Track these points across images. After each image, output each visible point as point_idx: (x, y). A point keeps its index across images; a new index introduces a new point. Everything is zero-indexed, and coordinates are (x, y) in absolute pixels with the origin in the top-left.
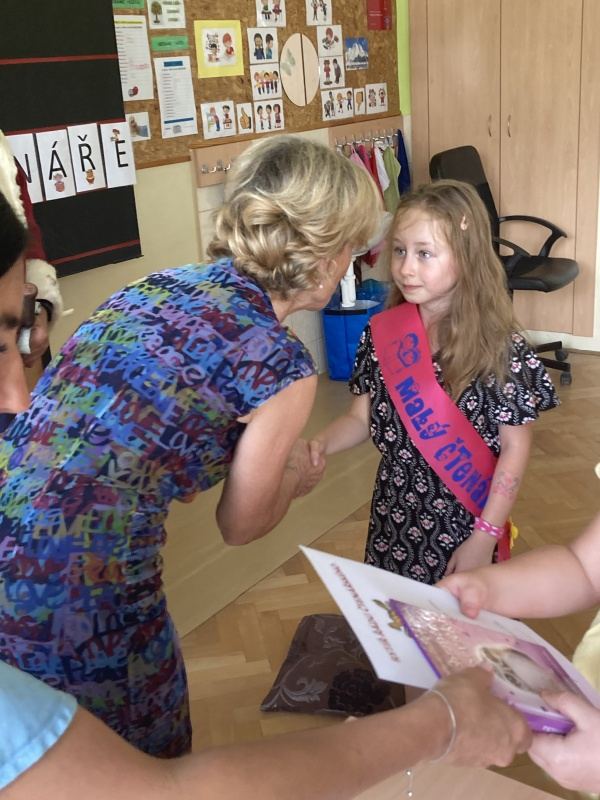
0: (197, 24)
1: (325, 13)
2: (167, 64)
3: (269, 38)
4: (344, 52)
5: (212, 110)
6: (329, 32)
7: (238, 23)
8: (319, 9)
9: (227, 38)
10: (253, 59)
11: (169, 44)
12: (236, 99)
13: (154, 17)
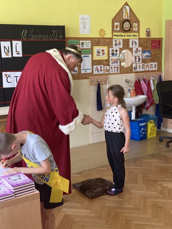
0: (94, 47)
1: (136, 45)
2: (84, 56)
3: (116, 51)
4: (142, 54)
5: (97, 67)
6: (137, 49)
7: (107, 47)
8: (134, 44)
9: (103, 51)
11: (85, 52)
12: (104, 65)
13: (82, 46)
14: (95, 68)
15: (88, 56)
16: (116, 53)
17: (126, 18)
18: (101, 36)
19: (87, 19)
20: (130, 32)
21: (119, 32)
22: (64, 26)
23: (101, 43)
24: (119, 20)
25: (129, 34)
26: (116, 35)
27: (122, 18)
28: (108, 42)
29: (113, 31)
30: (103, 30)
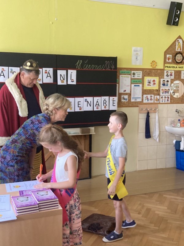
0: (145, 77)
2: (135, 86)
3: (168, 81)
5: (147, 96)
7: (158, 78)
9: (154, 81)
10: (161, 86)
11: (136, 81)
12: (155, 94)
13: (133, 76)
14: (145, 97)
15: (139, 86)
16: (168, 84)
17: (179, 50)
18: (153, 67)
19: (140, 51)
20: (182, 64)
21: (170, 64)
22: (116, 58)
23: (152, 73)
24: (172, 52)
25: (181, 66)
26: (168, 67)
27: (175, 51)
28: (159, 73)
29: (165, 62)
30: (155, 61)
